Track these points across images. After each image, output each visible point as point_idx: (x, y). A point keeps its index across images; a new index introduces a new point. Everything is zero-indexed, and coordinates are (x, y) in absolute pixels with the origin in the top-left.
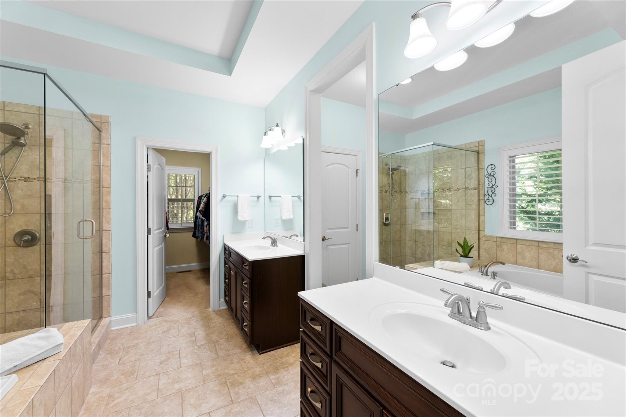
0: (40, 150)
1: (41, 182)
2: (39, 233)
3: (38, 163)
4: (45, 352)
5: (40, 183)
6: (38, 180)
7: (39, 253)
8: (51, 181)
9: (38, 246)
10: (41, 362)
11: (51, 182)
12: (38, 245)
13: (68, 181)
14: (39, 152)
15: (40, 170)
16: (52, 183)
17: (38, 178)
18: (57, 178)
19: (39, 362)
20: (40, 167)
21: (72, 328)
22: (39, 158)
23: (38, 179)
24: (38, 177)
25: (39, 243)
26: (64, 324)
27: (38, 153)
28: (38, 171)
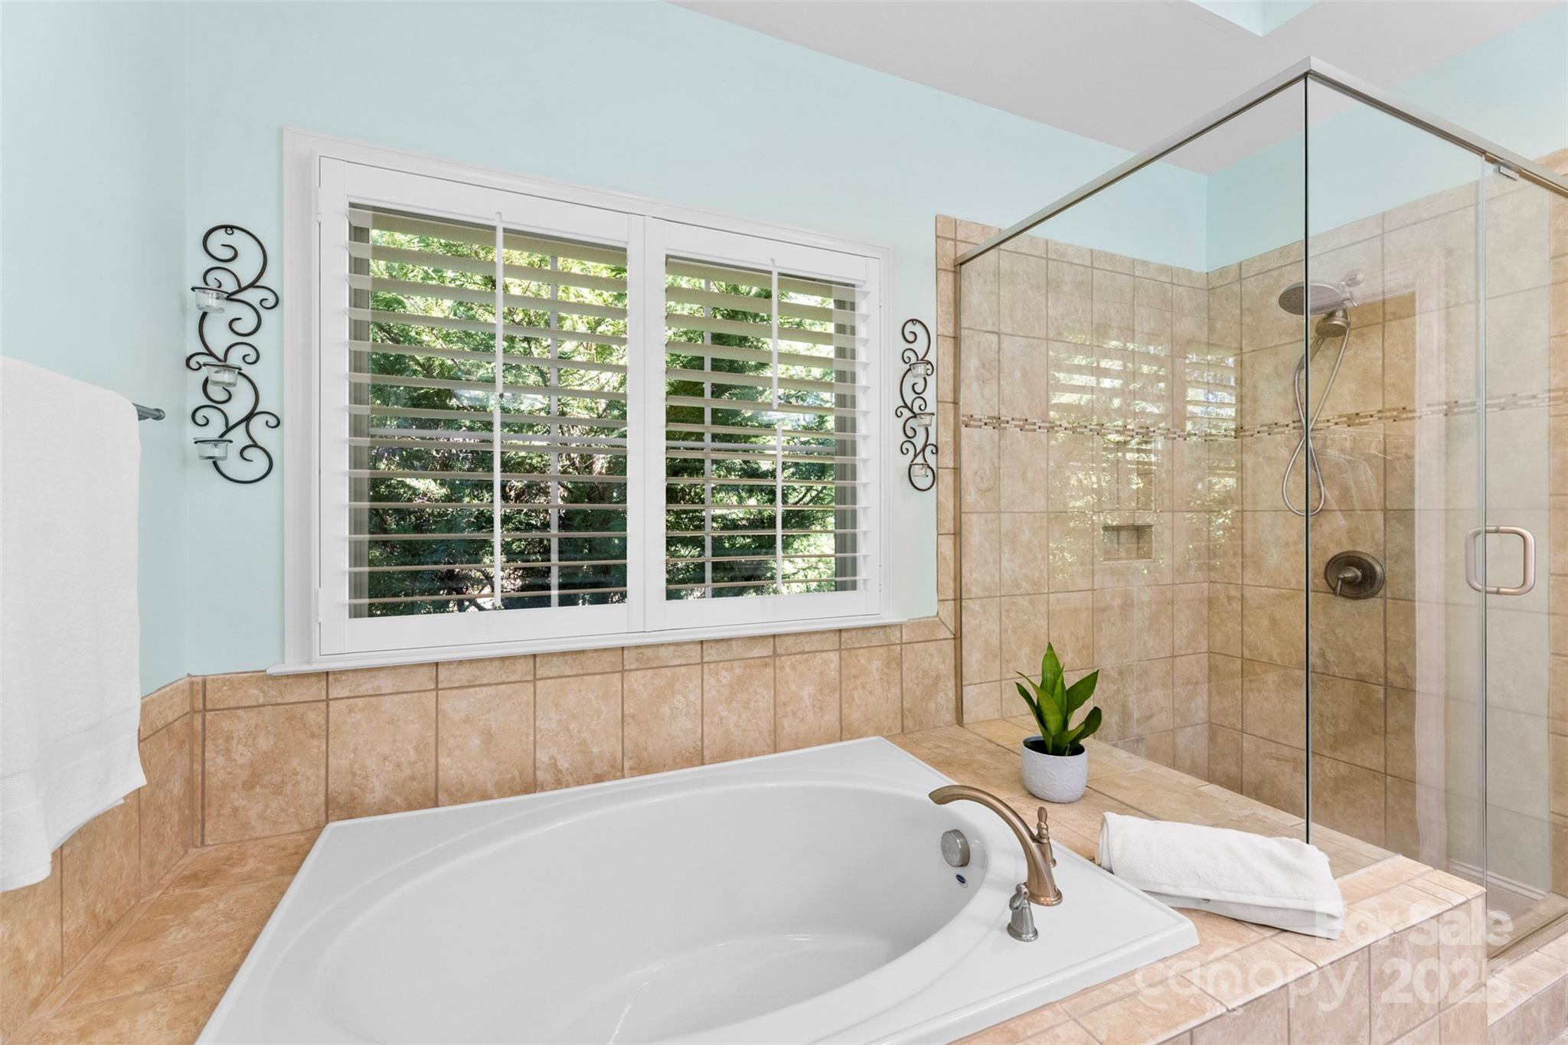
0: (1383, 336)
1: (1386, 421)
2: (1382, 563)
3: (1380, 369)
4: (1280, 912)
5: (1385, 424)
6: (1380, 418)
7: (1382, 619)
8: (1410, 415)
9: (1379, 600)
10: (1272, 933)
11: (1412, 418)
12: (1381, 597)
13: (1461, 409)
14: (1381, 339)
15: (1383, 390)
16: (1417, 420)
17: (1379, 412)
18: (1429, 405)
19: (1266, 929)
20: (1383, 381)
21: (1404, 883)
22: (1381, 356)
23: (1380, 415)
24: (1380, 407)
25: (1382, 592)
26: (1389, 853)
27: (1379, 342)
28: (1380, 394)
